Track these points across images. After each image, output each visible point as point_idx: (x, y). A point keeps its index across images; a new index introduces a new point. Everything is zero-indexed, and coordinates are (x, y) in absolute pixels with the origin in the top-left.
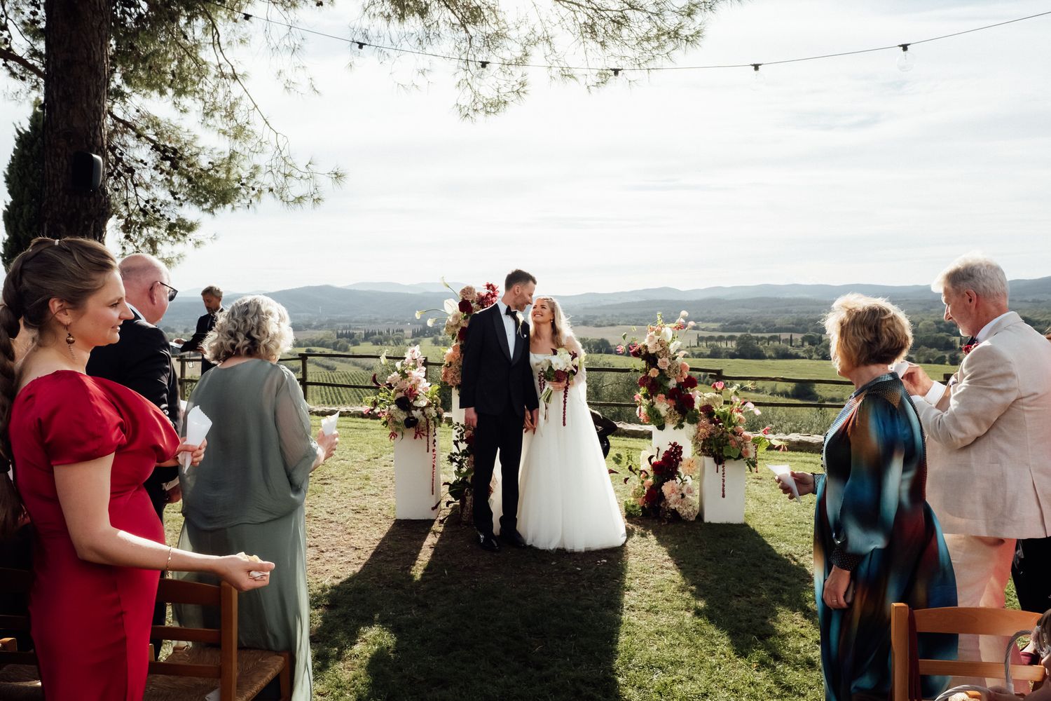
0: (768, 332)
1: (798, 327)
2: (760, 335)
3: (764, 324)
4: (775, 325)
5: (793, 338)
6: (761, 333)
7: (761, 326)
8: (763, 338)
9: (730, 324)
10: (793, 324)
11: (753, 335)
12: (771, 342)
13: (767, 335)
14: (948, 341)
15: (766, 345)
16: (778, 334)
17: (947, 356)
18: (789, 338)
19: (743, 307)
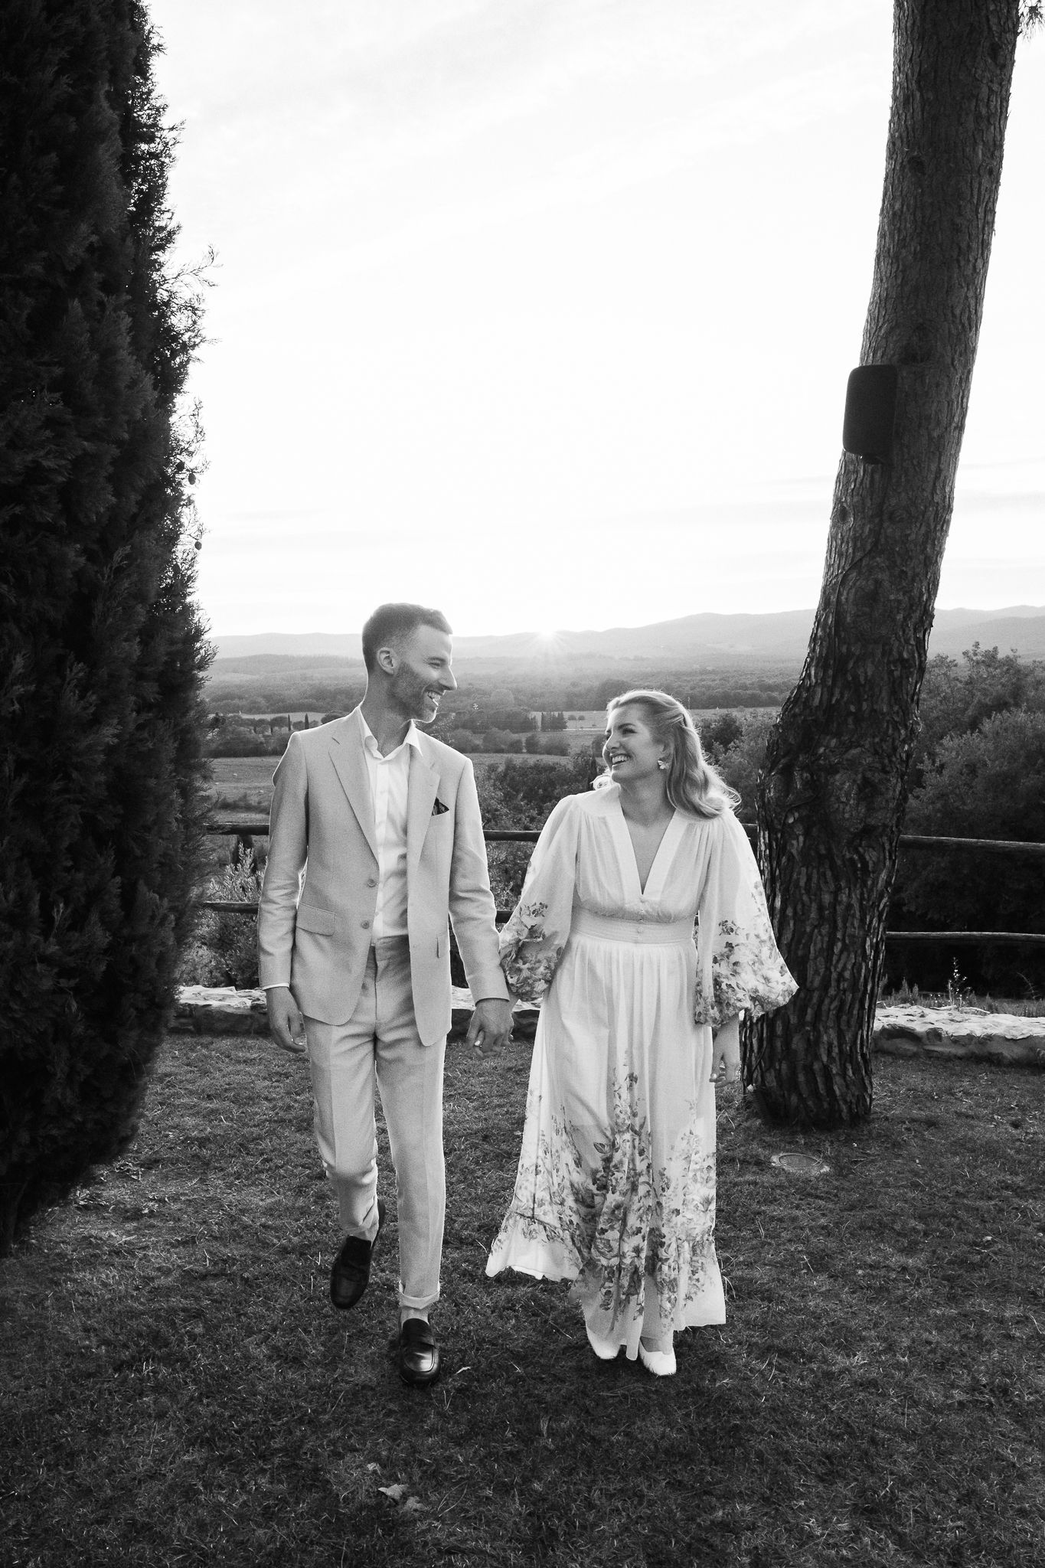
0: (273, 712)
1: (321, 703)
2: (257, 717)
3: (267, 698)
4: (283, 701)
5: (310, 720)
6: (264, 713)
7: (262, 702)
8: (262, 721)
9: (213, 700)
10: (311, 696)
11: (245, 717)
12: (276, 728)
13: (269, 717)
14: (527, 718)
15: (269, 733)
16: (286, 715)
17: (524, 740)
18: (304, 720)
19: (235, 671)
